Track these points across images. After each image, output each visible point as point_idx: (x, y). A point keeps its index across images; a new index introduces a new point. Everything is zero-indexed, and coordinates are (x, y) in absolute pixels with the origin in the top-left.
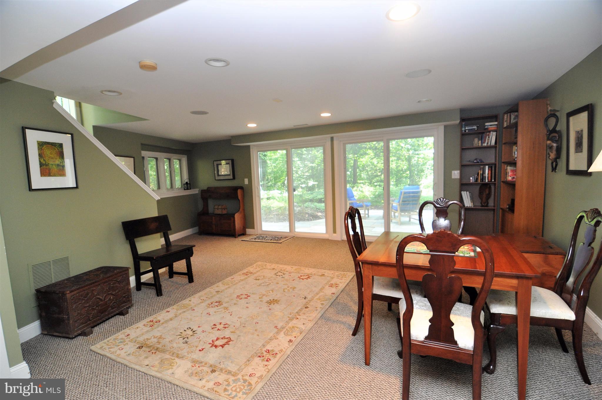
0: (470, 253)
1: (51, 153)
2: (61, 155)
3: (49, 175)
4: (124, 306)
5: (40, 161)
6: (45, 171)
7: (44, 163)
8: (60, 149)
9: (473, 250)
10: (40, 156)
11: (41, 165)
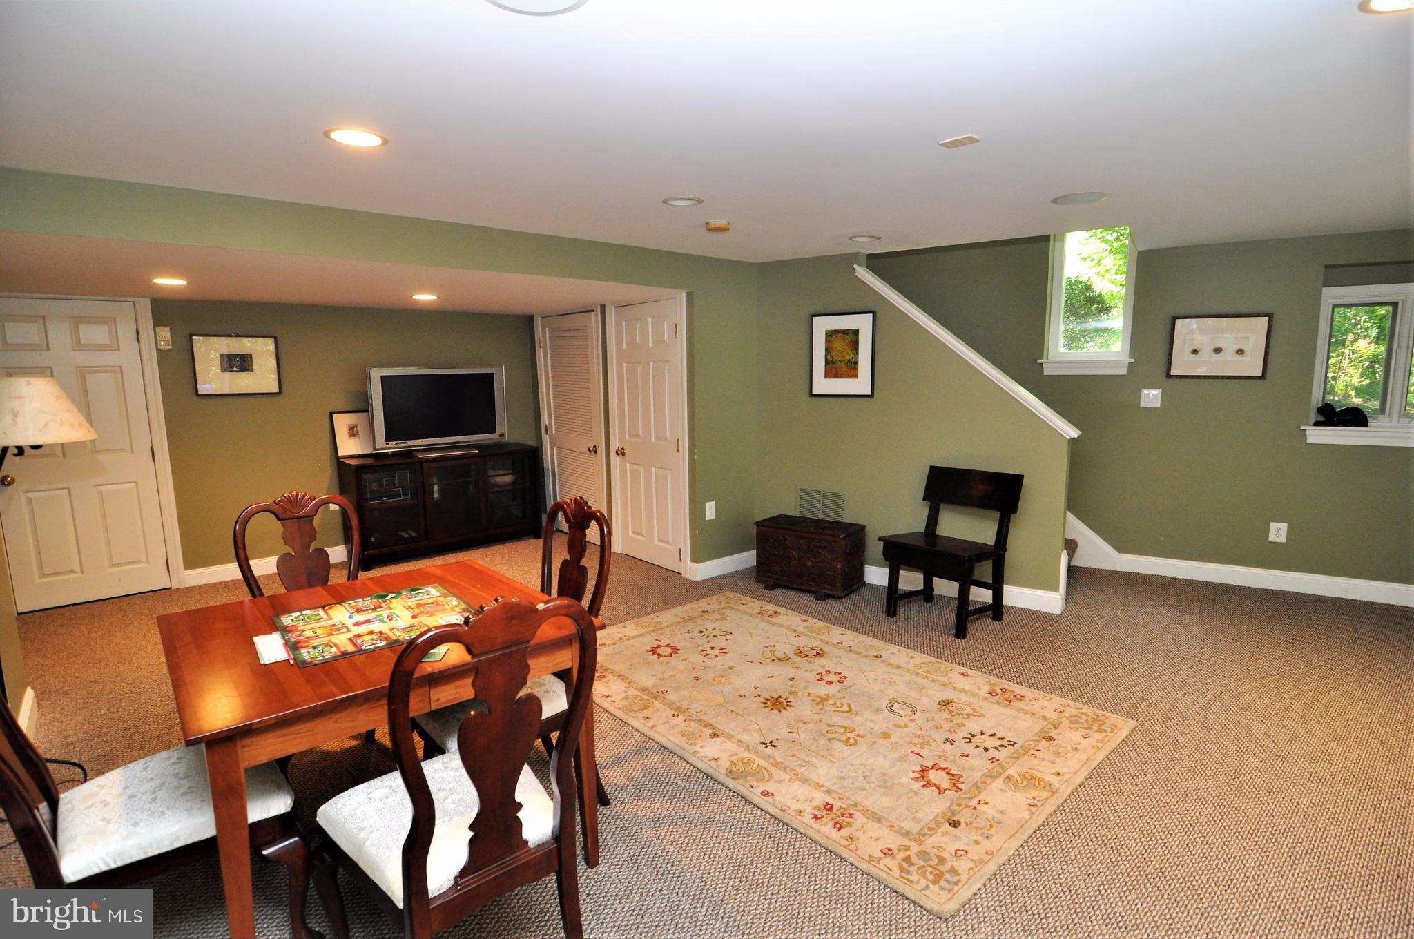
0: (292, 620)
1: (841, 346)
2: (855, 346)
3: (836, 376)
4: (825, 588)
5: (826, 358)
6: (832, 371)
7: (831, 359)
8: (854, 338)
9: (290, 631)
10: (828, 350)
11: (827, 362)
